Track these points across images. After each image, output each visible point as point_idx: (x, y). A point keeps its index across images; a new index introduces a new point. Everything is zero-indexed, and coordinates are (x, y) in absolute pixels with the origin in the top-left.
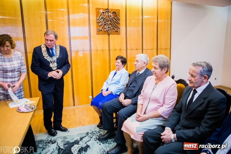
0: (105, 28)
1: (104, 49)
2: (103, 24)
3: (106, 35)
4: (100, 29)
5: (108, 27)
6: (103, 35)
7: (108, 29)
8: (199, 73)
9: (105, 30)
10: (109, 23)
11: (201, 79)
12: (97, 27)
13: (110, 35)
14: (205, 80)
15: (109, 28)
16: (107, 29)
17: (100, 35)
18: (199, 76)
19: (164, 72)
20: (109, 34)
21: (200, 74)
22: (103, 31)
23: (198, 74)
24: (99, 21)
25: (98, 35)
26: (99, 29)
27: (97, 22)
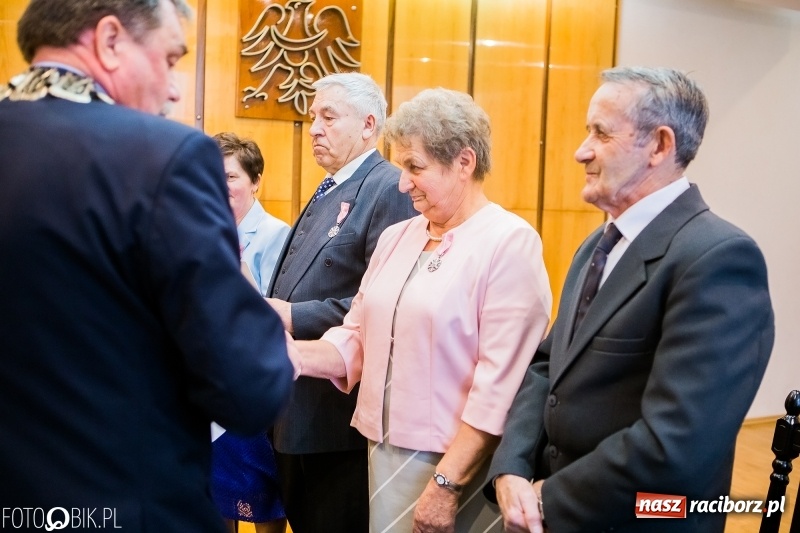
0: (282, 87)
1: (267, 198)
2: (271, 67)
3: (282, 125)
4: (257, 91)
5: (300, 86)
6: (270, 123)
7: (297, 94)
8: (628, 111)
9: (281, 99)
10: (304, 63)
11: (641, 146)
12: (241, 82)
13: (305, 125)
14: (660, 154)
15: (303, 93)
16: (293, 93)
17: (255, 122)
18: (631, 131)
19: (463, 176)
20: (301, 123)
21: (636, 118)
22: (273, 102)
23: (626, 119)
24: (254, 50)
25: (245, 121)
26: (250, 92)
27: (242, 56)
